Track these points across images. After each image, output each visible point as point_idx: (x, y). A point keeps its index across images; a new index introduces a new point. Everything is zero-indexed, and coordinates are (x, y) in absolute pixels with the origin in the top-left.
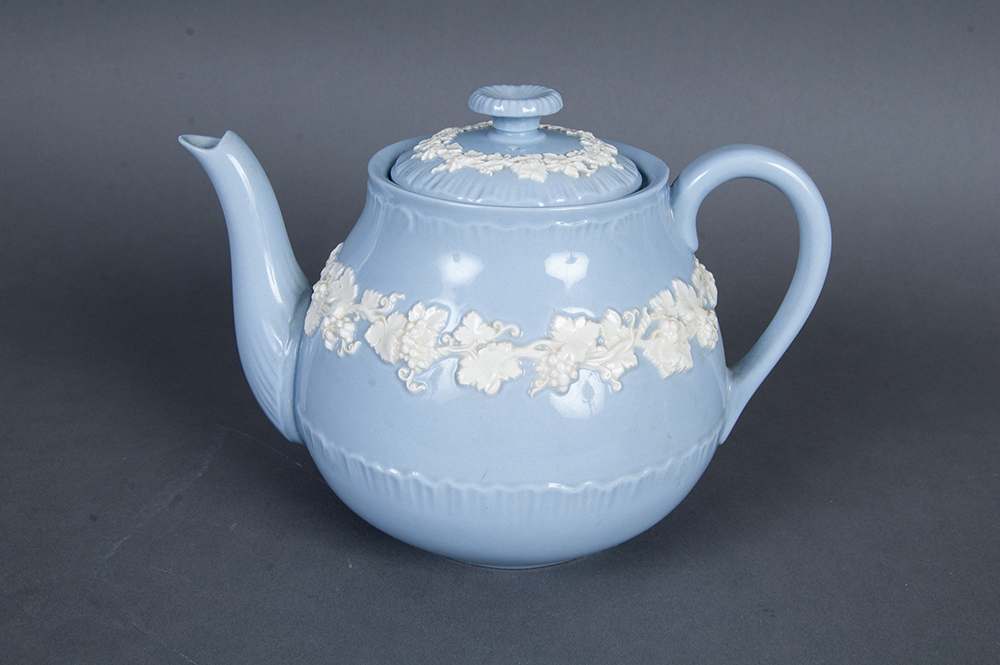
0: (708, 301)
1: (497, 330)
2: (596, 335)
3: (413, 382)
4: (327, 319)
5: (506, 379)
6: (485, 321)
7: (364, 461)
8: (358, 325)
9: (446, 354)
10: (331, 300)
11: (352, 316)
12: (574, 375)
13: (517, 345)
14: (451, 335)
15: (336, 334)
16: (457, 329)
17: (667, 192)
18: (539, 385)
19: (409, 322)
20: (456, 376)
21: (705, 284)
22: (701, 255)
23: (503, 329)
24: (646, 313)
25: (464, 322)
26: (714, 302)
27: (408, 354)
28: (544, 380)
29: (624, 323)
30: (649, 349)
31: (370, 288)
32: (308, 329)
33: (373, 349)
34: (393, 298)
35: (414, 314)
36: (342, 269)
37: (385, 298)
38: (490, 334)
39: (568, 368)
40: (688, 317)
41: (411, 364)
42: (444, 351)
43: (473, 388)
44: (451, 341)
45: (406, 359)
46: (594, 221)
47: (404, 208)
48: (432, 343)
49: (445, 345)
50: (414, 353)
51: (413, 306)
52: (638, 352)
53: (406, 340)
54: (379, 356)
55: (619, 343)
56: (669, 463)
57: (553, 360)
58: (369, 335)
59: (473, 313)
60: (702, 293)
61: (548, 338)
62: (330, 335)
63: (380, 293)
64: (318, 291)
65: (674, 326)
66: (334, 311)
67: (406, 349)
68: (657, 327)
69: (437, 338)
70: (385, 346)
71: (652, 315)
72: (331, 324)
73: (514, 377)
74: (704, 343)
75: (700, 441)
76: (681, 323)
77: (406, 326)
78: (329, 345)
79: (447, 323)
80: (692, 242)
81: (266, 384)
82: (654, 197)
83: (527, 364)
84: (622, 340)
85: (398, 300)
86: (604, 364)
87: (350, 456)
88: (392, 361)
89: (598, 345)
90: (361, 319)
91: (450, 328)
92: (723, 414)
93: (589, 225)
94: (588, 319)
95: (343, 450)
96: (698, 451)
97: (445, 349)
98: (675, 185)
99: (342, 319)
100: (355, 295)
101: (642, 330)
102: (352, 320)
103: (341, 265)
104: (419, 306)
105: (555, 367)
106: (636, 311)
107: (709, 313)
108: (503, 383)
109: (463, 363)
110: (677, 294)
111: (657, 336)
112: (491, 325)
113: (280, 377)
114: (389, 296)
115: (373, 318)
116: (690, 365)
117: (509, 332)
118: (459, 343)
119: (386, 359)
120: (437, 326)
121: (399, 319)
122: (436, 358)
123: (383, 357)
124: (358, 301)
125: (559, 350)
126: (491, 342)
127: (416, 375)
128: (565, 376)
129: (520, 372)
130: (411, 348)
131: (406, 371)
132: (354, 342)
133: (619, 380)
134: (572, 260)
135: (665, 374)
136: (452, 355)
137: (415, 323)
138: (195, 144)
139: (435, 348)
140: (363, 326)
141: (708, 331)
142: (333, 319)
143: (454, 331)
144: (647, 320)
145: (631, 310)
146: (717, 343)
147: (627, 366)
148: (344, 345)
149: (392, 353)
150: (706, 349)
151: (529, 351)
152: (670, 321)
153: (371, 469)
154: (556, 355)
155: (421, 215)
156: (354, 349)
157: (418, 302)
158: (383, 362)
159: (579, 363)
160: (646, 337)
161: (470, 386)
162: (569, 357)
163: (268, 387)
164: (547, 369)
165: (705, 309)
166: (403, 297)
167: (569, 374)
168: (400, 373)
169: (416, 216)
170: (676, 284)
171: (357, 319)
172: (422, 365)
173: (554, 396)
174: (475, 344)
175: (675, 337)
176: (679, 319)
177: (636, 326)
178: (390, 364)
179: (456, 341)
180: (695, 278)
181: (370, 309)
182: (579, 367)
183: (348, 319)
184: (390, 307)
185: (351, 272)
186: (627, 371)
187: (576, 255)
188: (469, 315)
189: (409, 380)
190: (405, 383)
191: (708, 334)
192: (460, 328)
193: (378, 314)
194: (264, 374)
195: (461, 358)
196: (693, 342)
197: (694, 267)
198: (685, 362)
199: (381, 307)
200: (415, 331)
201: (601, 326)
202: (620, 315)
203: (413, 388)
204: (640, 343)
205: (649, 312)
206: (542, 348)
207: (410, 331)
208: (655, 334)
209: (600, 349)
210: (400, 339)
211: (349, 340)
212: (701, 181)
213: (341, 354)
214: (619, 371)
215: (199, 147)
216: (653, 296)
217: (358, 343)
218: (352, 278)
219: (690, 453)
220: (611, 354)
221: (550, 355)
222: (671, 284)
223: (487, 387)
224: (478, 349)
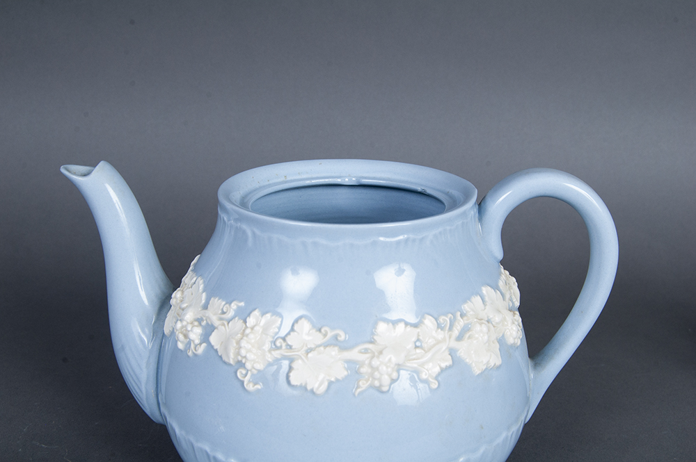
0: (513, 303)
1: (325, 335)
2: (414, 339)
3: (249, 382)
4: (179, 322)
5: (333, 379)
6: (314, 326)
7: (208, 451)
8: (205, 328)
9: (279, 357)
10: (184, 305)
11: (199, 320)
12: (395, 375)
13: (344, 347)
14: (284, 339)
15: (186, 336)
16: (288, 334)
17: (476, 210)
18: (364, 385)
19: (246, 327)
20: (288, 377)
21: (510, 288)
22: (505, 263)
23: (330, 334)
24: (459, 317)
25: (295, 328)
26: (517, 304)
27: (245, 357)
28: (367, 381)
29: (439, 327)
30: (463, 349)
31: (215, 296)
32: (167, 330)
33: (216, 351)
34: (234, 306)
35: (251, 321)
36: (195, 279)
37: (227, 305)
38: (318, 339)
39: (390, 370)
40: (497, 319)
41: (248, 365)
42: (277, 354)
43: (304, 388)
44: (284, 345)
45: (244, 361)
46: (411, 236)
47: (244, 227)
48: (267, 346)
49: (280, 348)
50: (250, 356)
51: (251, 313)
52: (452, 352)
53: (243, 343)
54: (221, 357)
55: (434, 345)
56: (482, 451)
57: (375, 362)
58: (213, 339)
59: (303, 319)
60: (508, 296)
61: (371, 342)
62: (181, 337)
63: (223, 300)
64: (175, 297)
65: (485, 329)
66: (185, 315)
67: (243, 352)
68: (469, 330)
69: (271, 342)
70: (226, 349)
71: (465, 318)
72: (183, 327)
73: (340, 378)
74: (511, 341)
75: (509, 428)
76: (490, 325)
77: (244, 331)
78: (180, 346)
79: (279, 328)
80: (499, 253)
81: (134, 376)
82: (464, 214)
83: (354, 368)
84: (438, 342)
85: (239, 307)
86: (422, 365)
87: (198, 445)
88: (232, 362)
89: (416, 347)
90: (207, 324)
91: (282, 333)
92: (527, 400)
93: (407, 240)
94: (407, 324)
95: (192, 439)
96: (507, 437)
97: (278, 352)
98: (482, 203)
99: (192, 323)
100: (203, 301)
101: (456, 332)
102: (200, 324)
103: (194, 275)
104: (256, 313)
105: (377, 369)
106: (450, 315)
107: (514, 314)
108: (330, 383)
109: (295, 365)
110: (487, 299)
111: (469, 338)
112: (320, 330)
113: (145, 370)
114: (230, 304)
115: (217, 323)
116: (499, 362)
117: (336, 337)
118: (290, 347)
119: (226, 360)
120: (273, 330)
121: (238, 323)
122: (270, 360)
123: (225, 358)
124: (205, 307)
125: (381, 353)
126: (319, 346)
127: (252, 375)
128: (386, 377)
129: (346, 373)
130: (249, 351)
131: (244, 372)
132: (200, 344)
133: (436, 378)
134: (400, 272)
135: (477, 371)
136: (285, 358)
137: (252, 328)
138: (74, 173)
139: (270, 351)
140: (209, 329)
141: (513, 330)
142: (184, 323)
143: (287, 335)
144: (460, 323)
145: (445, 314)
146: (521, 340)
147: (444, 365)
148: (192, 346)
149: (232, 356)
150: (513, 346)
151: (354, 354)
152: (481, 324)
153: (215, 458)
154: (378, 357)
155: (257, 232)
156: (201, 350)
157: (255, 309)
158: (225, 363)
159: (399, 365)
160: (459, 338)
161: (301, 386)
162: (390, 360)
163: (135, 378)
164: (370, 370)
165: (510, 310)
166: (242, 304)
167: (390, 375)
168: (238, 374)
169: (254, 233)
170: (486, 290)
171: (204, 323)
172: (258, 366)
173: (377, 395)
174: (305, 348)
175: (486, 337)
176: (488, 321)
177: (451, 329)
178: (230, 365)
179: (288, 345)
180: (501, 284)
181: (215, 314)
182: (399, 368)
183: (196, 323)
184: (231, 314)
185: (201, 282)
186: (442, 370)
187: (404, 267)
188: (300, 322)
189: (246, 380)
190: (242, 382)
191: (514, 333)
192: (292, 333)
193: (221, 319)
194: (133, 371)
195: (292, 360)
196: (501, 341)
197: (500, 274)
198: (495, 360)
199: (223, 313)
200: (252, 336)
201: (418, 330)
202: (436, 319)
203: (250, 387)
204: (454, 344)
205: (462, 316)
206: (366, 351)
207: (247, 335)
208: (467, 335)
209: (418, 351)
210: (238, 343)
211: (197, 341)
212: (505, 200)
213: (190, 354)
214: (437, 370)
215: (78, 175)
216: (465, 302)
217: (204, 345)
218: (201, 287)
219: (500, 440)
220: (429, 355)
221: (373, 357)
222: (481, 290)
223: (316, 385)
224: (308, 352)
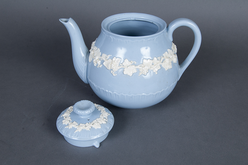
0: (175, 52)
1: (132, 63)
2: (152, 63)
3: (114, 74)
4: (94, 59)
5: (134, 73)
6: (129, 61)
7: (104, 90)
8: (101, 61)
9: (121, 68)
10: (95, 55)
11: (100, 59)
12: (148, 71)
13: (136, 65)
14: (122, 64)
15: (96, 63)
16: (123, 62)
17: (166, 30)
18: (141, 74)
19: (113, 61)
20: (123, 72)
21: (174, 48)
22: (173, 42)
23: (133, 62)
24: (162, 57)
25: (125, 61)
26: (176, 52)
27: (113, 68)
28: (141, 73)
29: (158, 60)
30: (163, 65)
31: (104, 53)
32: (90, 60)
33: (105, 66)
34: (109, 56)
35: (114, 59)
36: (97, 48)
37: (107, 56)
38: (130, 63)
39: (147, 70)
40: (171, 57)
41: (114, 70)
42: (120, 67)
43: (127, 75)
44: (122, 65)
45: (112, 69)
46: (151, 39)
47: (110, 36)
48: (118, 66)
49: (120, 66)
50: (114, 68)
51: (113, 57)
52: (161, 66)
53: (112, 65)
54: (106, 68)
55: (157, 64)
56: (167, 88)
57: (143, 69)
58: (104, 63)
59: (126, 59)
60: (174, 51)
61: (142, 64)
62: (95, 63)
63: (106, 54)
64: (92, 53)
65: (168, 60)
66: (96, 58)
67: (112, 67)
68: (164, 60)
69: (119, 64)
70: (108, 66)
71: (164, 57)
72: (95, 61)
73: (135, 72)
74: (174, 62)
75: (174, 82)
76: (169, 59)
77: (112, 62)
78: (95, 65)
79: (121, 61)
80: (172, 40)
81: (81, 72)
82: (163, 32)
83: (138, 70)
84: (157, 63)
85: (110, 56)
86: (154, 69)
87: (100, 88)
88: (109, 69)
89: (153, 65)
90: (102, 60)
91: (122, 62)
92: (178, 76)
93: (150, 40)
94: (150, 59)
95: (99, 87)
96: (173, 85)
97: (121, 67)
98: (168, 27)
99: (98, 60)
100: (100, 54)
101: (161, 61)
102: (100, 60)
103: (96, 47)
104: (115, 57)
105: (144, 70)
106: (160, 57)
107: (175, 55)
108: (133, 74)
109: (125, 70)
110: (169, 52)
111: (165, 62)
112: (130, 62)
113: (84, 71)
114: (108, 55)
115: (105, 60)
116: (171, 67)
117: (134, 63)
118: (124, 65)
119: (108, 69)
120: (119, 62)
121: (110, 60)
122: (119, 69)
123: (107, 68)
124: (101, 56)
125: (144, 66)
126: (130, 65)
127: (114, 72)
128: (146, 72)
129: (136, 71)
130: (114, 67)
131: (112, 71)
132: (101, 65)
133: (157, 72)
134: (147, 48)
135: (166, 70)
136: (122, 68)
137: (114, 61)
139: (119, 66)
141: (175, 59)
142: (96, 60)
143: (122, 63)
144: (162, 59)
145: (159, 57)
146: (177, 61)
147: (159, 69)
148: (98, 65)
149: (109, 68)
150: (175, 63)
151: (138, 67)
152: (167, 59)
153: (105, 91)
154: (144, 68)
155: (114, 38)
156: (101, 66)
157: (114, 57)
158: (107, 69)
159: (149, 69)
160: (162, 62)
161: (126, 74)
162: (147, 68)
163: (81, 73)
164: (142, 70)
165: (174, 54)
166: (111, 55)
167: (147, 72)
168: (111, 72)
169: (113, 38)
170: (168, 50)
171: (101, 60)
172: (116, 70)
173: (144, 76)
174: (127, 66)
175: (168, 62)
176: (169, 58)
177: (160, 60)
178: (109, 70)
179: (123, 65)
180: (172, 48)
181: (104, 58)
182: (148, 70)
183: (99, 60)
184: (108, 58)
185: (99, 49)
186: (158, 70)
187: (148, 47)
188: (126, 60)
189: (113, 73)
190: (112, 74)
191: (175, 60)
192: (124, 62)
193: (106, 59)
194: (80, 70)
195: (124, 69)
196: (172, 62)
197: (172, 45)
199: (106, 57)
200: (114, 63)
201: (153, 61)
202: (157, 58)
203: (114, 75)
204: (161, 64)
205: (163, 57)
206: (141, 66)
207: (113, 63)
208: (164, 61)
209: (153, 66)
210: (111, 65)
211: (100, 64)
212: (174, 26)
213: (98, 67)
214: (157, 70)
216: (164, 53)
217: (102, 65)
218: (99, 51)
219: (171, 85)
220: (155, 67)
221: (143, 68)
222: (167, 50)
223: (130, 74)
224: (128, 67)
